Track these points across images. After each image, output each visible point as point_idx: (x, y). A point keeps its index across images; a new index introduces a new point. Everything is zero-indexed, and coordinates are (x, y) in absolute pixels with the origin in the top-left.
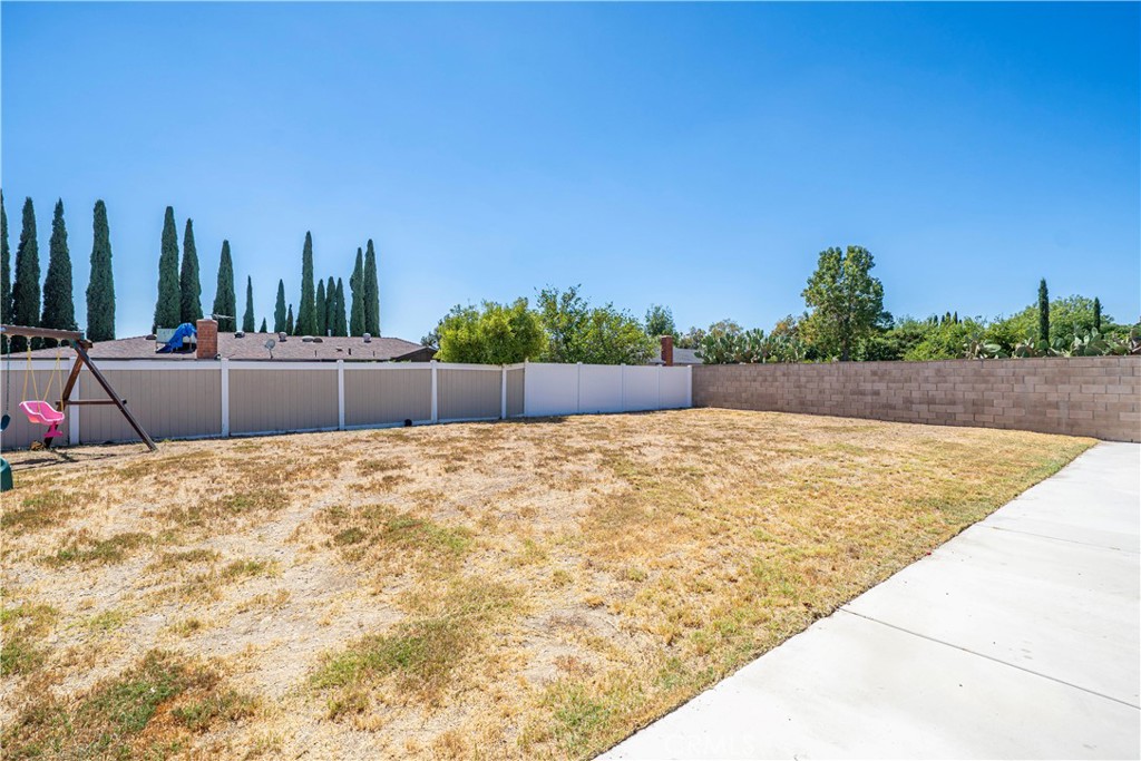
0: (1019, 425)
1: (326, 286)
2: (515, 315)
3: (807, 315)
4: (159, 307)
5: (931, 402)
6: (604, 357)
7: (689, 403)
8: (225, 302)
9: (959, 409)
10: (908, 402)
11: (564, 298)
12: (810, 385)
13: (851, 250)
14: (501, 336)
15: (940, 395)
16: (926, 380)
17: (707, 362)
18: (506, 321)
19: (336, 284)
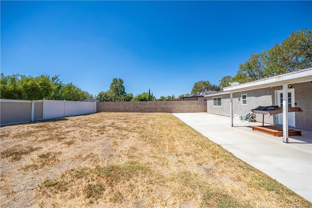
0: (161, 112)
5: (149, 109)
7: (96, 112)
9: (153, 109)
10: (145, 109)
12: (127, 106)
13: (119, 79)
15: (150, 107)
16: (148, 105)
17: (100, 101)
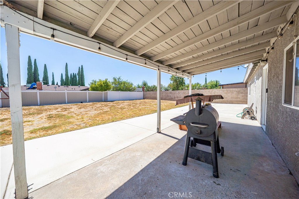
1: (72, 75)
2: (104, 82)
3: (171, 83)
4: (28, 79)
6: (125, 90)
7: (143, 98)
8: (46, 79)
11: (118, 79)
14: (101, 86)
15: (179, 96)
16: (177, 94)
18: (102, 83)
19: (75, 74)
